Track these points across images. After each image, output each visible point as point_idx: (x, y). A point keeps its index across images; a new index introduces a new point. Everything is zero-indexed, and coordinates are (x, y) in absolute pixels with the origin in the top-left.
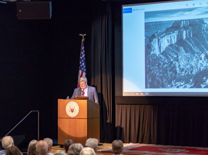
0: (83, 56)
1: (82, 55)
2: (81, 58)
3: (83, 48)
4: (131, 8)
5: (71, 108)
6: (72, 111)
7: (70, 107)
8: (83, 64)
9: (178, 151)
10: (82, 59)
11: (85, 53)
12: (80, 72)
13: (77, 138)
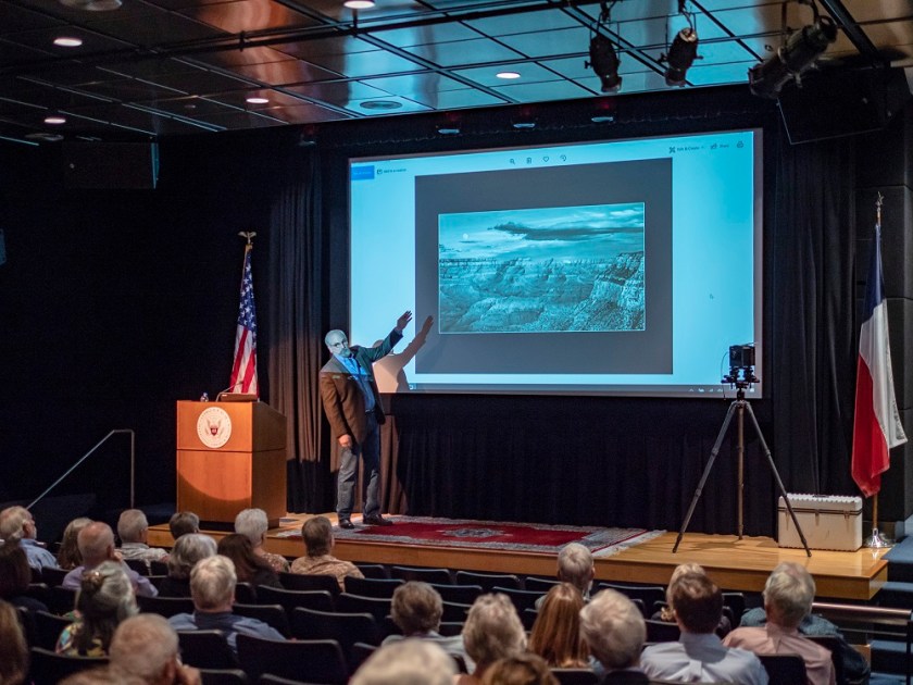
0: (248, 289)
1: (245, 286)
2: (243, 294)
3: (248, 269)
4: (373, 168)
5: (212, 424)
6: (214, 431)
7: (209, 422)
8: (248, 310)
9: (484, 535)
10: (246, 297)
11: (254, 281)
12: (241, 329)
13: (225, 502)
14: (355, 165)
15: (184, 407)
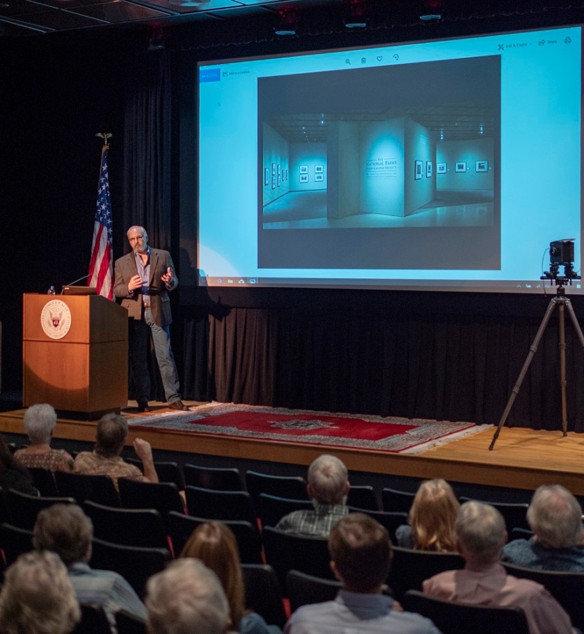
0: (104, 187)
1: (102, 184)
2: (100, 191)
3: (105, 168)
6: (56, 323)
7: (51, 314)
8: (104, 207)
10: (102, 195)
11: (110, 180)
12: (97, 226)
14: (203, 69)
15: (29, 299)
